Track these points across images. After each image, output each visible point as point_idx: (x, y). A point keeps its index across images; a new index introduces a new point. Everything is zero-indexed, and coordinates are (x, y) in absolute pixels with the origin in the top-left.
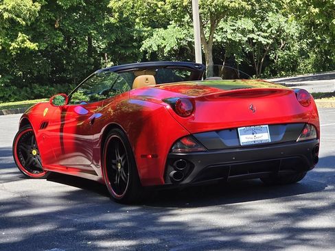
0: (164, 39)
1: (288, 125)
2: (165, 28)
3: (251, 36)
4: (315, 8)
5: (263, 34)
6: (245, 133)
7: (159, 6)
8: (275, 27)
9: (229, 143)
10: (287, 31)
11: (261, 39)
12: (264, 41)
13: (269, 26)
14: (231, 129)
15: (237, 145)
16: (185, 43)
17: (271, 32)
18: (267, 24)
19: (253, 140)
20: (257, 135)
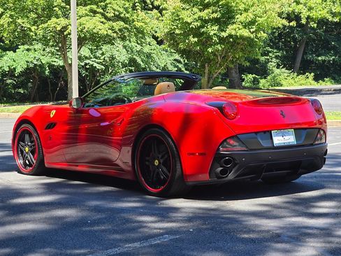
0: (15, 61)
1: (307, 130)
2: (15, 52)
3: (87, 61)
4: (194, 37)
5: (97, 60)
6: (277, 135)
7: (33, 30)
8: (108, 55)
9: (265, 144)
10: (118, 59)
11: (95, 65)
12: (99, 67)
13: (103, 54)
14: (265, 132)
15: (270, 145)
16: (31, 66)
17: (104, 59)
18: (101, 52)
19: (283, 142)
20: (286, 138)
